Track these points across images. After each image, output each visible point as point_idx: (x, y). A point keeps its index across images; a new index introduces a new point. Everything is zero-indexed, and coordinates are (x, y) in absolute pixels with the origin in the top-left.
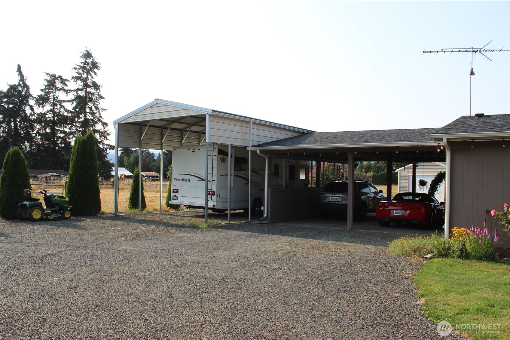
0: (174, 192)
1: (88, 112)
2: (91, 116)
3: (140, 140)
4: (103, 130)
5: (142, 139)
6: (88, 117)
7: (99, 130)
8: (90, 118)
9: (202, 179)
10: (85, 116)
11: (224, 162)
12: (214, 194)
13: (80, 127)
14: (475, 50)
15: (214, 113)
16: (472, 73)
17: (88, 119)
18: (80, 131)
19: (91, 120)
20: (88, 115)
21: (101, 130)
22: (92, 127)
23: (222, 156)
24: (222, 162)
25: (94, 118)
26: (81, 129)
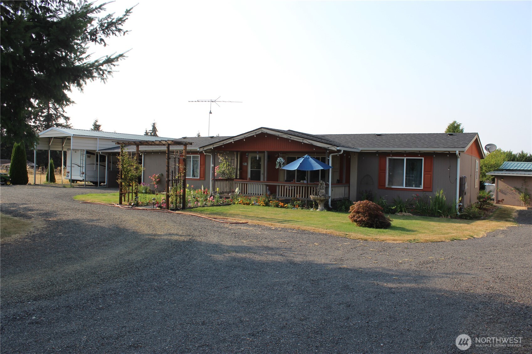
0: (67, 173)
1: (51, 107)
2: (54, 111)
3: (49, 146)
4: (65, 124)
5: (50, 145)
6: (51, 112)
7: (61, 124)
8: (53, 113)
9: (79, 166)
10: (48, 111)
11: (90, 158)
12: (84, 174)
13: (43, 121)
14: (213, 101)
15: (74, 136)
16: (211, 113)
17: (51, 114)
18: (44, 124)
19: (54, 114)
20: (51, 110)
21: (63, 124)
22: (55, 121)
23: (88, 155)
24: (88, 157)
25: (57, 113)
26: (44, 123)
